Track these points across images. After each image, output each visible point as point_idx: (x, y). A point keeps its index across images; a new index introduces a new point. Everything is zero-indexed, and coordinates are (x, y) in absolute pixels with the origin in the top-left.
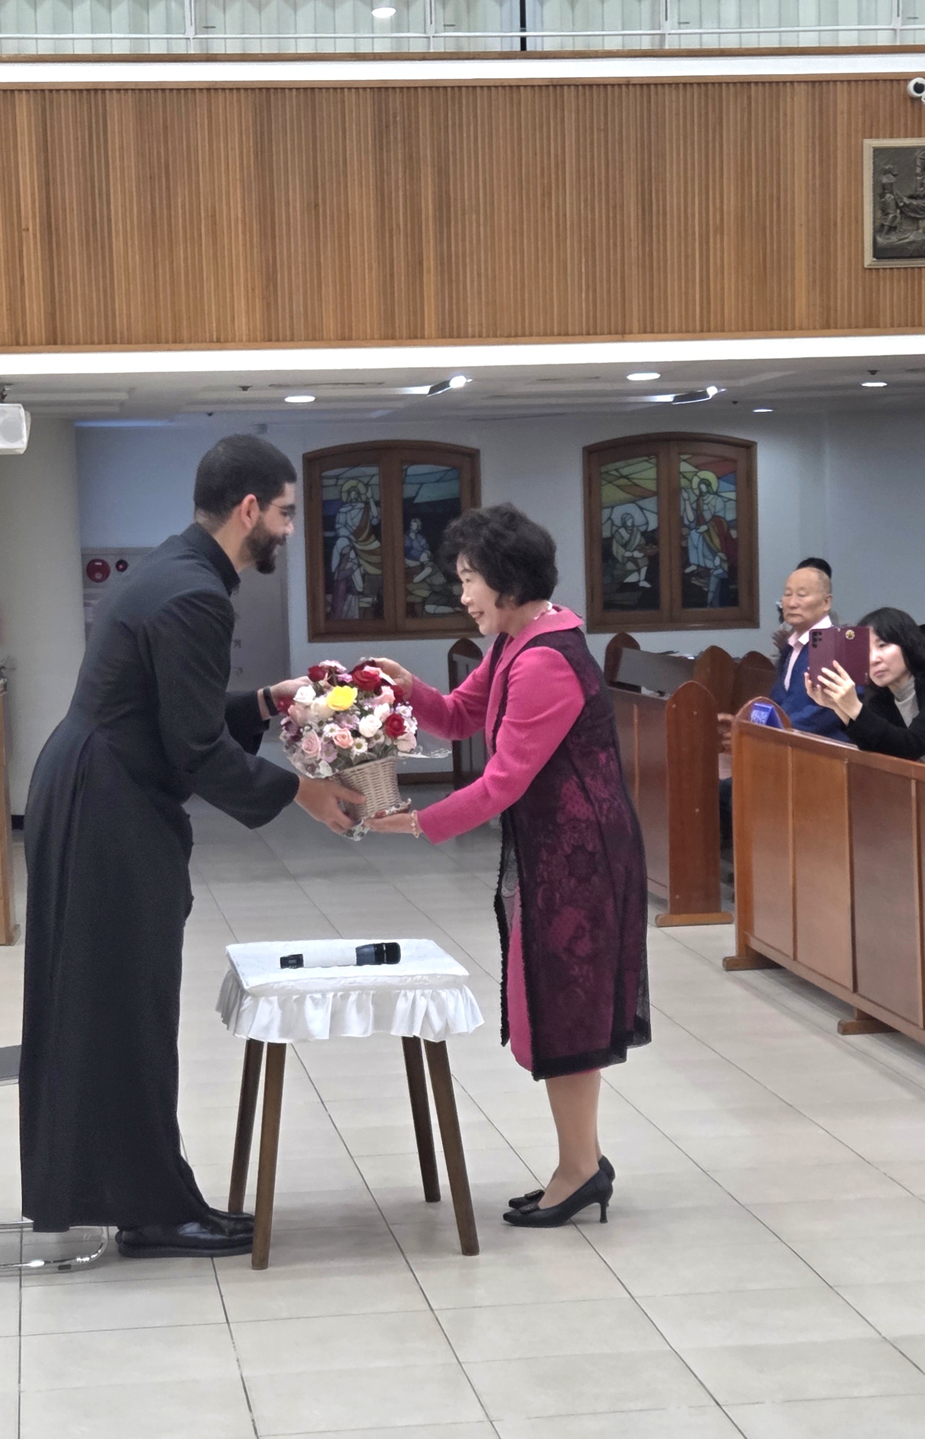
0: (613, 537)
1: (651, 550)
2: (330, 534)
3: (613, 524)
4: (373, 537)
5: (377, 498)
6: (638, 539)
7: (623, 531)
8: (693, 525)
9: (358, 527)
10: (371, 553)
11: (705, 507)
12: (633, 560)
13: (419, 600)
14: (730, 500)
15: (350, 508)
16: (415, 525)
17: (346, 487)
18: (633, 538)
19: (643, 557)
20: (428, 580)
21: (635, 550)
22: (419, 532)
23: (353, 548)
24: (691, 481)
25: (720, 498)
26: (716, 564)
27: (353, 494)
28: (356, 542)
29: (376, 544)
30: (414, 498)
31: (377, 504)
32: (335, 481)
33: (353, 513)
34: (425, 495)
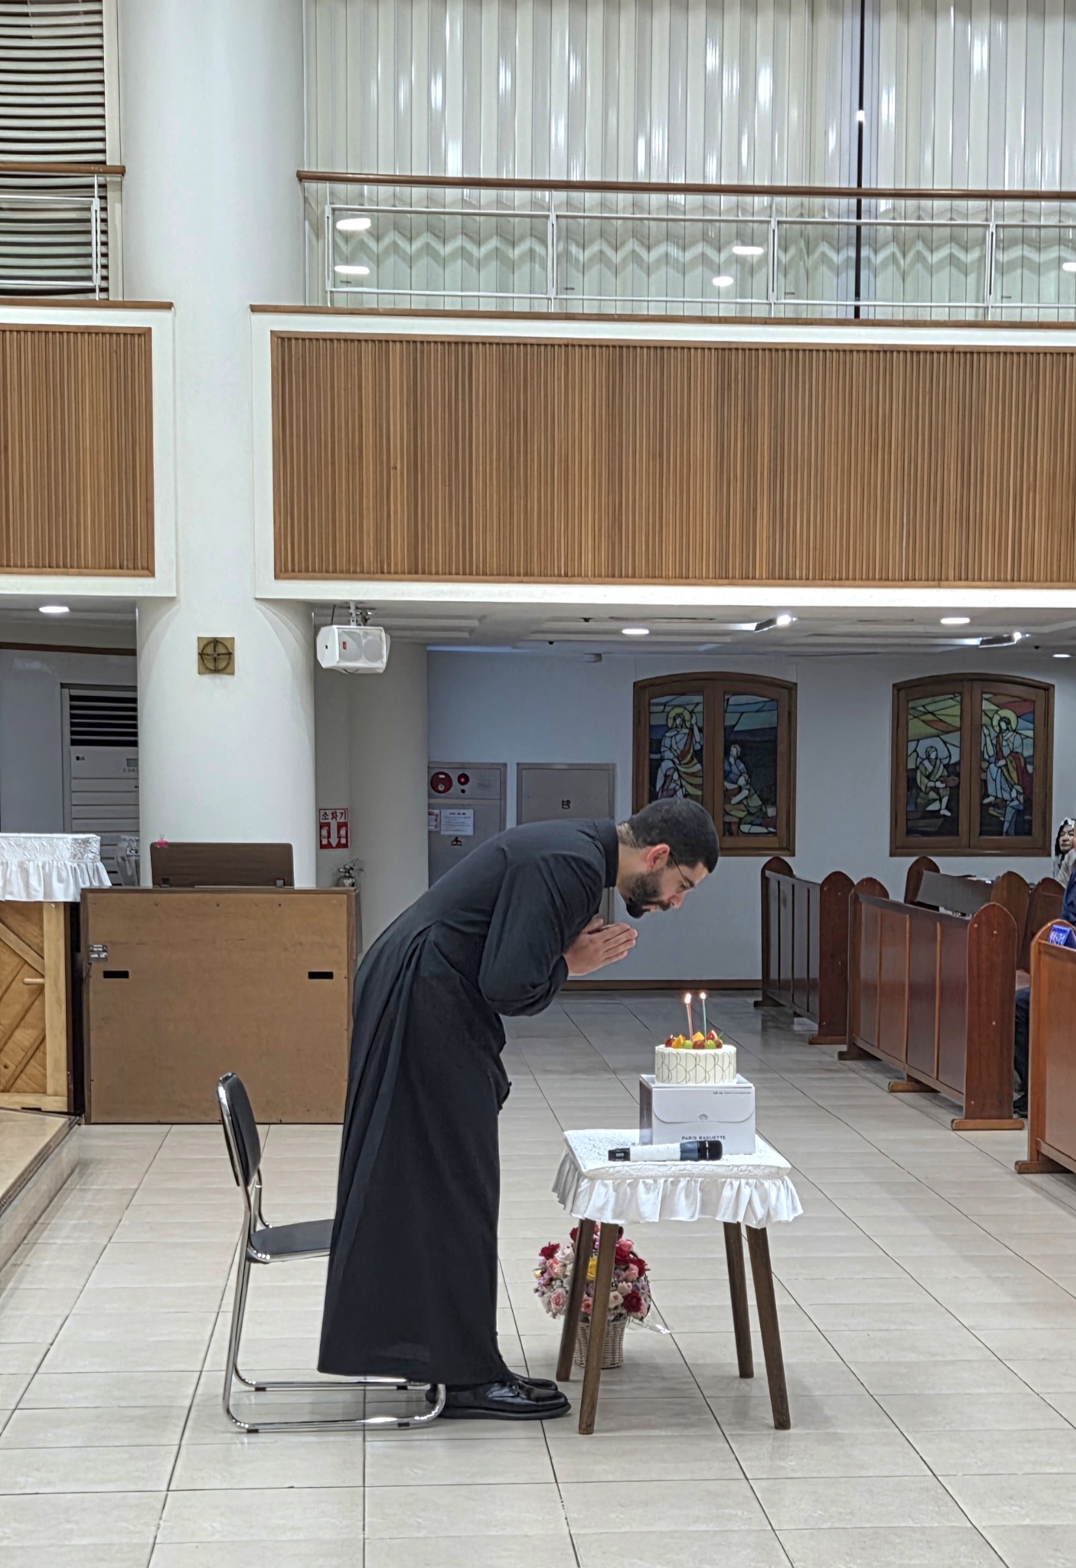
0: (917, 768)
1: (952, 781)
2: (657, 756)
3: (918, 756)
4: (695, 761)
5: (700, 725)
6: (941, 771)
7: (926, 763)
8: (992, 760)
9: (682, 751)
10: (693, 775)
11: (1005, 743)
12: (936, 789)
13: (736, 820)
14: (1027, 737)
15: (675, 733)
16: (734, 751)
17: (672, 714)
18: (936, 771)
19: (946, 787)
20: (745, 802)
21: (937, 780)
22: (739, 758)
23: (678, 770)
24: (991, 719)
25: (1018, 735)
26: (1014, 797)
27: (678, 721)
28: (680, 764)
29: (698, 767)
30: (734, 726)
31: (700, 730)
32: (662, 707)
33: (678, 737)
34: (746, 724)
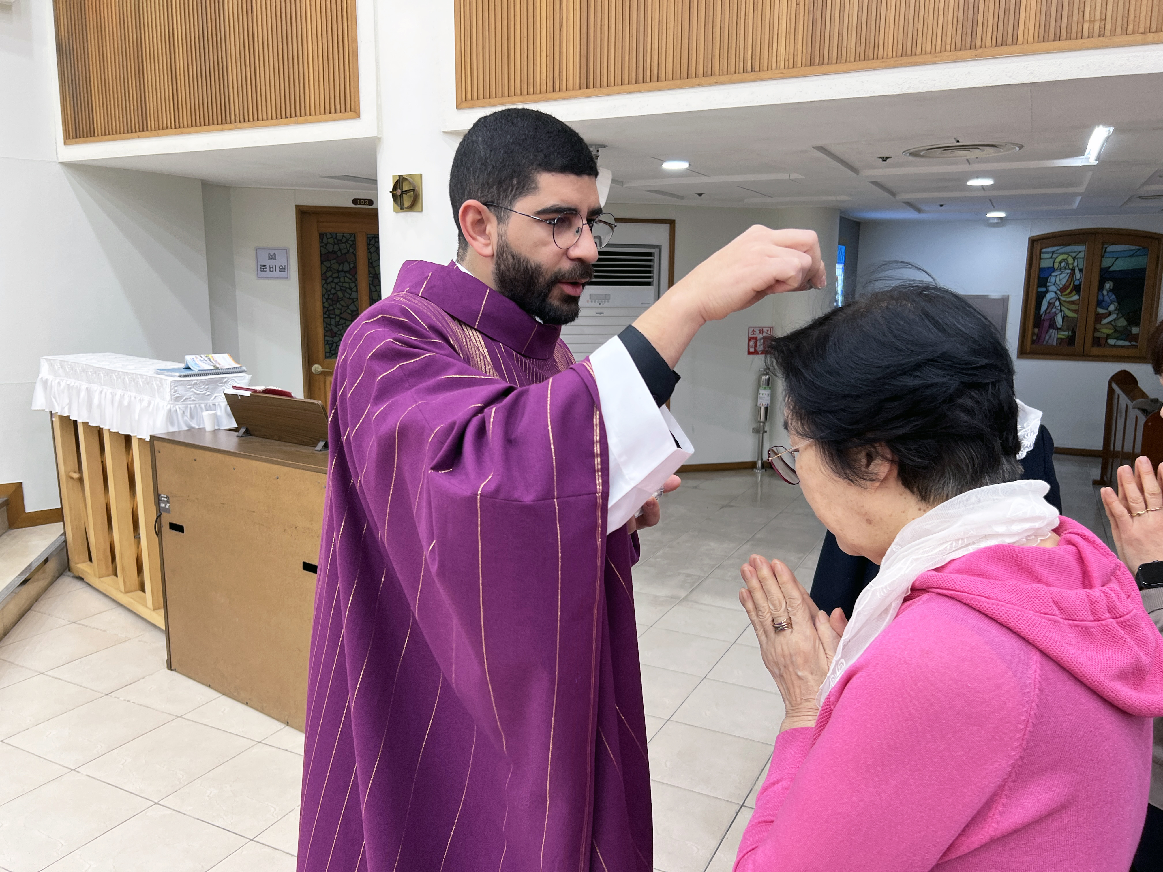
2: (1044, 289)
4: (1074, 292)
5: (1081, 267)
9: (1063, 286)
10: (1072, 303)
13: (1103, 336)
15: (1060, 272)
16: (1108, 285)
17: (1058, 260)
20: (1113, 323)
22: (1112, 290)
23: (1059, 299)
27: (1063, 264)
28: (1061, 295)
29: (1076, 297)
30: (1110, 267)
31: (1081, 271)
32: (1050, 255)
33: (1062, 276)
34: (1120, 265)
